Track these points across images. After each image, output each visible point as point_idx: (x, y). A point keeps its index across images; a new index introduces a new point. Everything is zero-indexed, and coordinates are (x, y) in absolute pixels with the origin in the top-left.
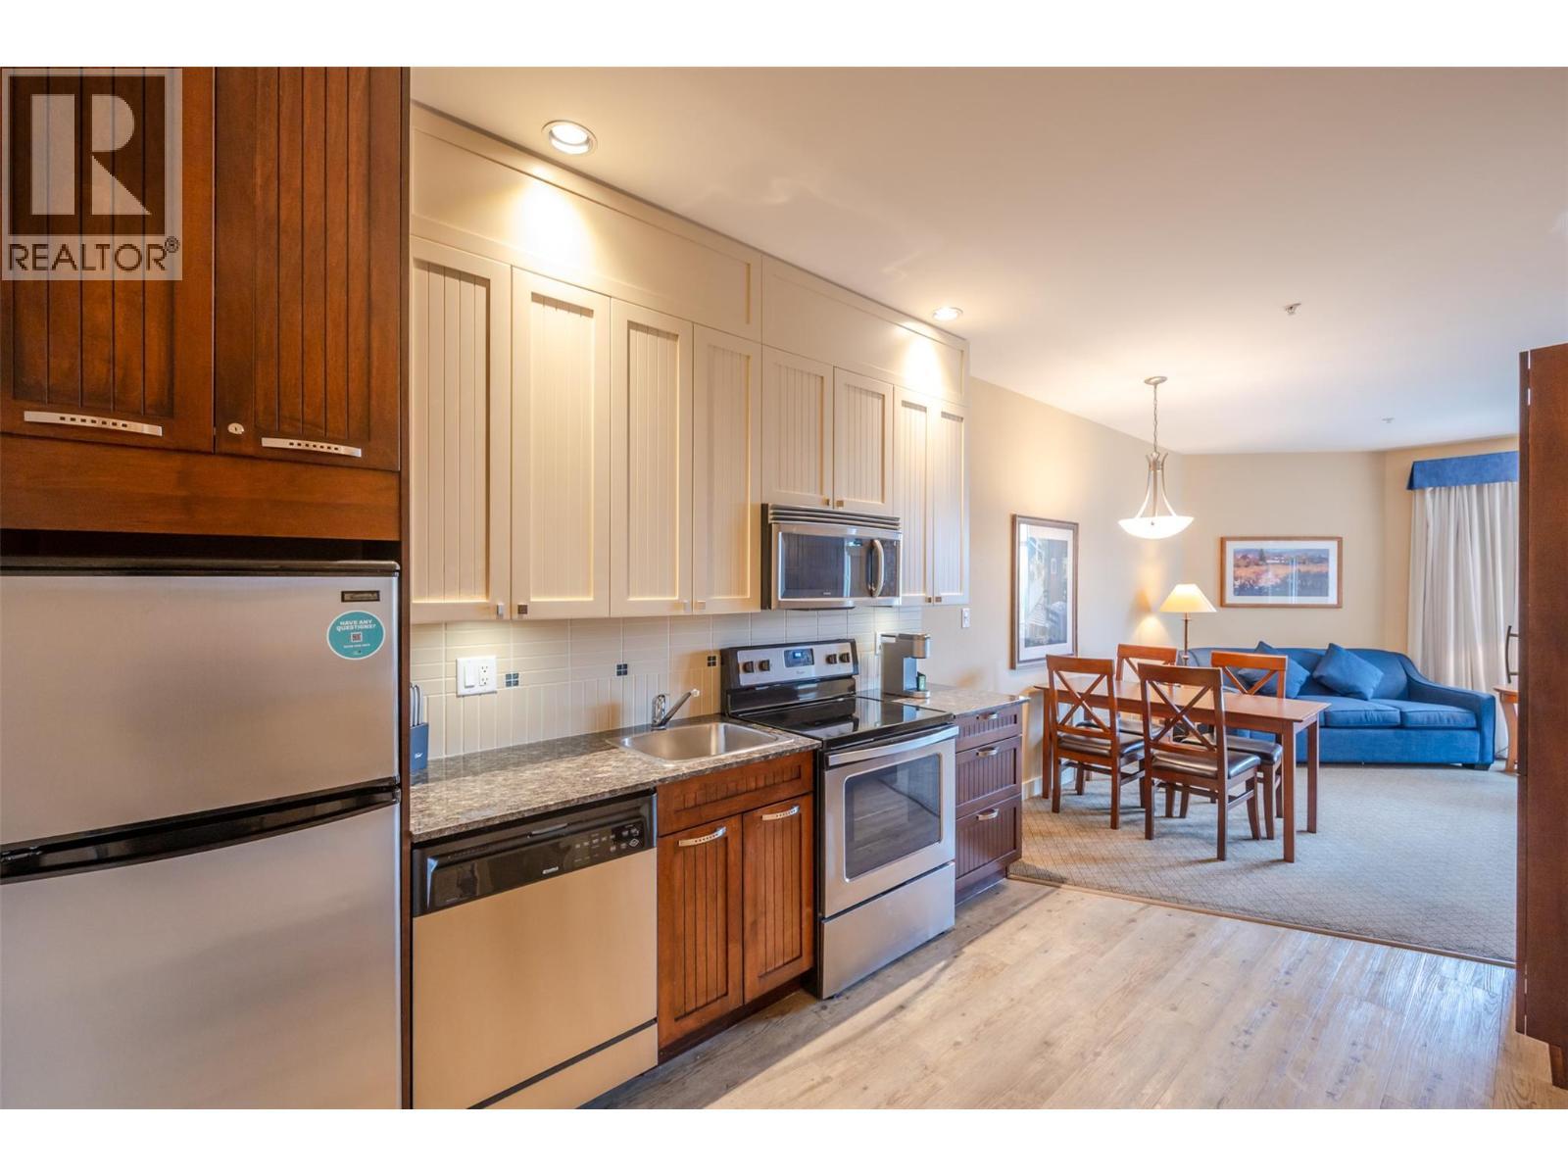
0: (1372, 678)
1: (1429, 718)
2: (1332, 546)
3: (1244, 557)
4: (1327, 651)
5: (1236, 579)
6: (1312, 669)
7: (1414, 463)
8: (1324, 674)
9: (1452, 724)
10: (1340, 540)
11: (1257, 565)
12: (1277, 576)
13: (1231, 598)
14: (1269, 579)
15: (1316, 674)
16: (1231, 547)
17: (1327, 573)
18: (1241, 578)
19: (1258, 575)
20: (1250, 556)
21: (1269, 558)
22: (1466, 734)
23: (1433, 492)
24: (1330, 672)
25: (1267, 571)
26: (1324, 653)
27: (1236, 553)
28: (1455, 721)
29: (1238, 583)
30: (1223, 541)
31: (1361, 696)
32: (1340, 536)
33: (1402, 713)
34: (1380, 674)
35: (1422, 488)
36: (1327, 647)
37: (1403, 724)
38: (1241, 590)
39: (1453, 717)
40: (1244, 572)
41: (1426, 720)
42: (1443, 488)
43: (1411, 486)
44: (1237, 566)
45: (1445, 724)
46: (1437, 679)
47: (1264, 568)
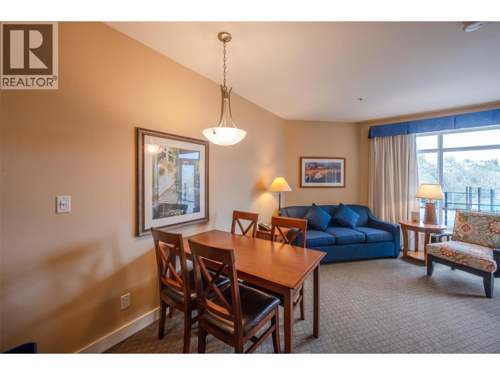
0: (355, 218)
1: (376, 238)
2: (342, 162)
3: (309, 166)
4: (339, 206)
5: (306, 175)
6: (333, 215)
7: (371, 127)
8: (337, 218)
9: (384, 240)
10: (345, 159)
11: (314, 169)
12: (321, 174)
13: (304, 184)
14: (318, 176)
15: (334, 217)
16: (304, 161)
17: (340, 173)
18: (308, 175)
19: (314, 174)
20: (311, 165)
21: (319, 167)
22: (389, 243)
23: (377, 139)
24: (340, 216)
25: (318, 172)
26: (338, 208)
27: (306, 164)
28: (385, 238)
29: (307, 177)
30: (301, 158)
31: (351, 227)
32: (345, 157)
33: (365, 235)
34: (358, 216)
35: (373, 138)
36: (339, 205)
37: (366, 241)
38: (307, 181)
39: (385, 236)
40: (310, 172)
41: (375, 238)
42: (380, 137)
43: (369, 137)
44: (306, 169)
45: (382, 240)
46: (378, 218)
47: (316, 171)
